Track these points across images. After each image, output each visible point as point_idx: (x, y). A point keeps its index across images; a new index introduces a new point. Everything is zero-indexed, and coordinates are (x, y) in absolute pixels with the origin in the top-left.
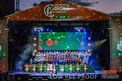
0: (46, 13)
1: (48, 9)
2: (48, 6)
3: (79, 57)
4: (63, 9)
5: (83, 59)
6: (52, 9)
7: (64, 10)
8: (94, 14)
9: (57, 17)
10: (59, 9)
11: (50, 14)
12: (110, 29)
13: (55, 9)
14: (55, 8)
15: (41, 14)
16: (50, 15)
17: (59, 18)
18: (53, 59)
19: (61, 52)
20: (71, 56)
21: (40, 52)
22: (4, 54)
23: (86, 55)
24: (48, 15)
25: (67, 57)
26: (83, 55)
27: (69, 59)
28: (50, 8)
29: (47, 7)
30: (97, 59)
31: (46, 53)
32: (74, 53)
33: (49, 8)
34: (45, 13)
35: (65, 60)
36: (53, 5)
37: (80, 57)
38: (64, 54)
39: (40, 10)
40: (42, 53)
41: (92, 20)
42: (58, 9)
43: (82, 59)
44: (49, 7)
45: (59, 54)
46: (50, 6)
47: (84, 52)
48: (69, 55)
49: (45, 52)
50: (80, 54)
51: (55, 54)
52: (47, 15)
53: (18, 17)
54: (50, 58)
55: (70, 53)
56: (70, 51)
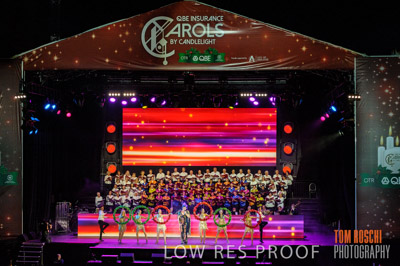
0: (149, 45)
1: (154, 32)
2: (153, 21)
4: (204, 32)
6: (166, 31)
7: (206, 35)
8: (304, 49)
9: (183, 58)
10: (191, 31)
11: (160, 47)
12: (354, 99)
13: (179, 33)
14: (177, 30)
15: (130, 49)
16: (161, 50)
17: (189, 62)
18: (169, 195)
20: (229, 185)
22: (10, 177)
23: (276, 183)
24: (155, 51)
25: (214, 190)
28: (161, 29)
29: (152, 25)
30: (313, 196)
33: (157, 29)
34: (144, 44)
36: (172, 20)
38: (207, 180)
39: (127, 33)
40: (134, 174)
41: (297, 68)
42: (188, 31)
44: (157, 25)
45: (189, 179)
46: (161, 23)
48: (222, 181)
52: (151, 52)
53: (56, 58)
56: (224, 170)
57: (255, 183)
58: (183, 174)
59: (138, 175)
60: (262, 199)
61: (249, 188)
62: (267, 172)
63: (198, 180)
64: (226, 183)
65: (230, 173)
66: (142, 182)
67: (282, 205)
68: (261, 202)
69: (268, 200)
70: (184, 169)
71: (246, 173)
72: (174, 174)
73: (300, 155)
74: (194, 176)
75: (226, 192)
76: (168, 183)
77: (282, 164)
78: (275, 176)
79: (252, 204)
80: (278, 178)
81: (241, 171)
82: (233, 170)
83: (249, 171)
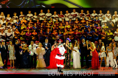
3: (105, 26)
5: (116, 32)
18: (37, 31)
19: (58, 13)
20: (85, 23)
21: (2, 13)
25: (72, 27)
27: (77, 32)
31: (18, 15)
32: (93, 15)
40: (9, 15)
45: (53, 18)
49: (15, 14)
51: (41, 19)
54: (30, 29)
56: (82, 11)
57: (106, 21)
58: (48, 14)
59: (12, 16)
60: (111, 34)
61: (101, 26)
62: (116, 12)
63: (60, 20)
66: (15, 21)
69: (116, 34)
70: (48, 10)
71: (98, 13)
72: (41, 14)
74: (57, 16)
76: (35, 22)
79: (104, 38)
81: (94, 11)
82: (88, 11)
83: (101, 11)
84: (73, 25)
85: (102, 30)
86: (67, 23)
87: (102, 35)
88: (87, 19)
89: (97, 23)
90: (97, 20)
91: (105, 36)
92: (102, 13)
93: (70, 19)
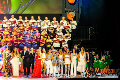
3: (44, 33)
5: (55, 39)
20: (23, 29)
23: (62, 27)
26: (55, 26)
30: (92, 37)
35: (7, 39)
37: (48, 32)
38: (5, 26)
43: (52, 38)
47: (59, 20)
48: (18, 26)
50: (45, 25)
55: (21, 23)
56: (20, 17)
62: (55, 18)
64: (21, 28)
65: (24, 20)
67: (67, 45)
68: (50, 43)
71: (36, 19)
73: (81, 4)
75: (21, 35)
77: (66, 12)
78: (61, 21)
79: (42, 45)
80: (62, 24)
81: (32, 17)
82: (26, 17)
83: (39, 17)
84: (11, 31)
85: (40, 37)
86: (6, 29)
87: (41, 42)
88: (25, 26)
89: (35, 30)
90: (35, 26)
91: (44, 43)
92: (41, 19)
93: (8, 25)
